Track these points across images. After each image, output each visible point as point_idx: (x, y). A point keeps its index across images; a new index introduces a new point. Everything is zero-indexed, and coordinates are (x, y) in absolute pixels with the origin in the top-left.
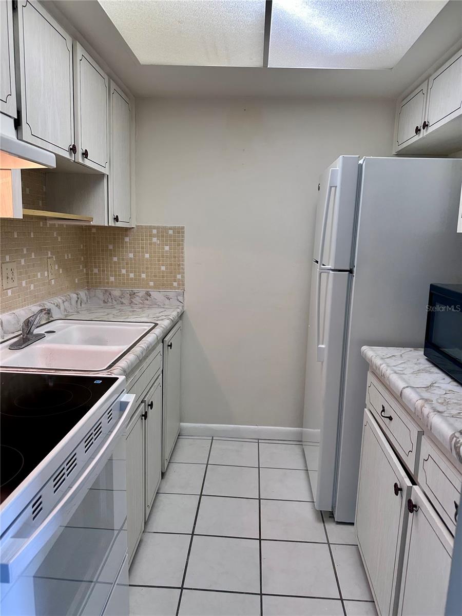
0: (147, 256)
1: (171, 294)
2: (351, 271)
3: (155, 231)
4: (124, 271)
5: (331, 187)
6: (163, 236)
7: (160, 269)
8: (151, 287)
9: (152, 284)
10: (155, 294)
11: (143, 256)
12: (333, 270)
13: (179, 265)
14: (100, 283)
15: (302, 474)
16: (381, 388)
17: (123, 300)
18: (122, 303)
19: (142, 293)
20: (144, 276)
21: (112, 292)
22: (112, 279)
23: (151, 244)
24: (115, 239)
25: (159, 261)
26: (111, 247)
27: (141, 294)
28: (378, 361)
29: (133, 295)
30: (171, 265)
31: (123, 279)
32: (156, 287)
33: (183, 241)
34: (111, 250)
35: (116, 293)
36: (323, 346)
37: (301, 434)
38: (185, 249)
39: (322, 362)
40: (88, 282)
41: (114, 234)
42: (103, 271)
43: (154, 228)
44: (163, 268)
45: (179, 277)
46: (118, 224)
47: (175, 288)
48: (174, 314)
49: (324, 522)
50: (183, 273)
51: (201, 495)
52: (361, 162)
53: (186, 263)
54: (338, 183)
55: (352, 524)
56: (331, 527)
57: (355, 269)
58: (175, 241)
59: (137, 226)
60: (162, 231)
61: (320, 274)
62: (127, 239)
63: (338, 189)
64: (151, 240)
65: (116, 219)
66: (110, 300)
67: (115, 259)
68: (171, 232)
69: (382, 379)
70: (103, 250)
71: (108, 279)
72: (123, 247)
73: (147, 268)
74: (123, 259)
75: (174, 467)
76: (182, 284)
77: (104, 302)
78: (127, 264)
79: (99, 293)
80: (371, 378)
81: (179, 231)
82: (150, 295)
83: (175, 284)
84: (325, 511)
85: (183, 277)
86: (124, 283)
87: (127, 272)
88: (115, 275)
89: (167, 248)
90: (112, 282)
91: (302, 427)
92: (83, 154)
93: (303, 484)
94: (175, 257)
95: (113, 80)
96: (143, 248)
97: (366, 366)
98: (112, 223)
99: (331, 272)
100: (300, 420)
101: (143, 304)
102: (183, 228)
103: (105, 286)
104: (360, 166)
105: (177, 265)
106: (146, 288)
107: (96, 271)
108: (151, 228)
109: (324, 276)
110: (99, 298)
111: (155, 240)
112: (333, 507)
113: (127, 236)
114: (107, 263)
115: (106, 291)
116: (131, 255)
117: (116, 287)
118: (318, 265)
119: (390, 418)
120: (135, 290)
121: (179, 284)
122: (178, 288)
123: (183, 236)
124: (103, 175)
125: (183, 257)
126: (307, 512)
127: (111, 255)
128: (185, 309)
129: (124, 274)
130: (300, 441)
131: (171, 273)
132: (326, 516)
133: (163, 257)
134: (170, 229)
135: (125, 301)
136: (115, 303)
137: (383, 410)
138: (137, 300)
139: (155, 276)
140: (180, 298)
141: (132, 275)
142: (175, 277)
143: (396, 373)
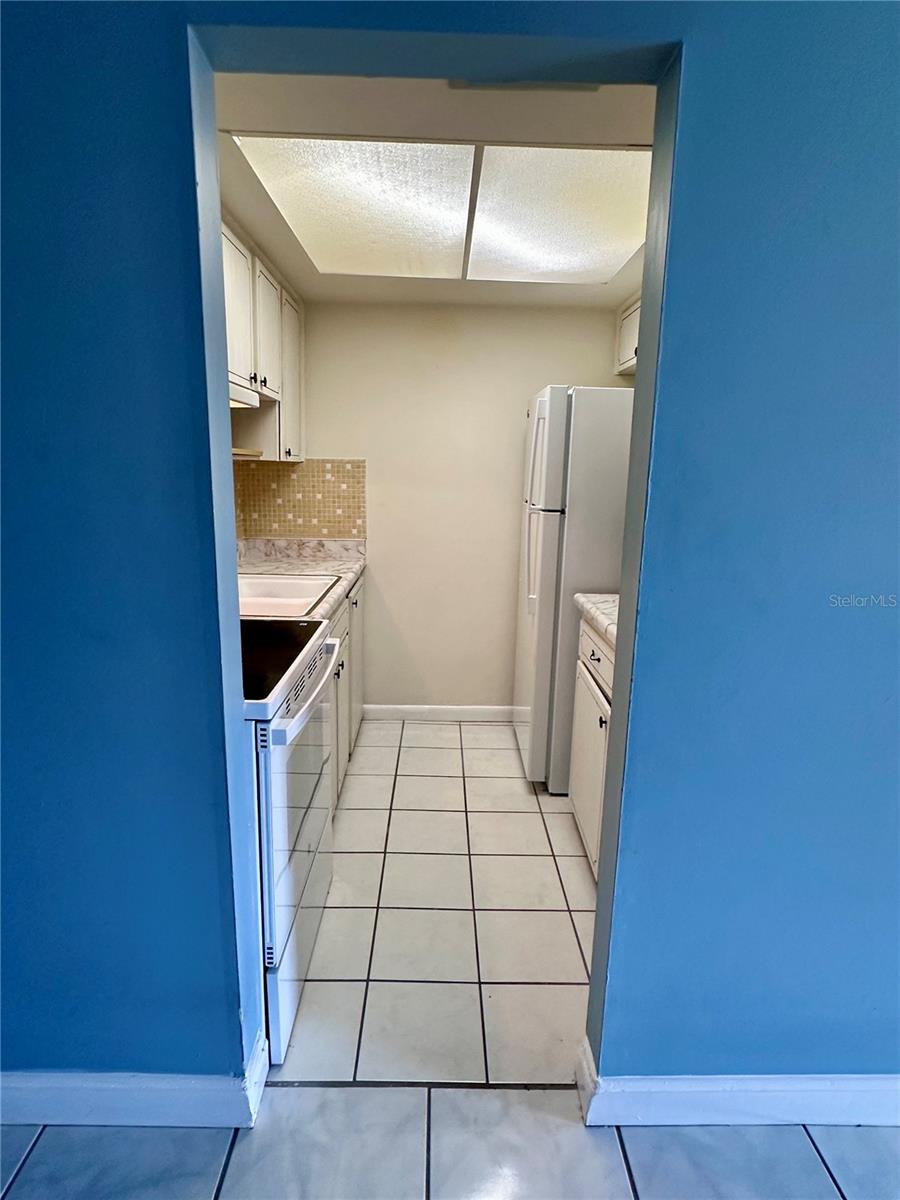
0: (319, 496)
1: (350, 543)
2: (563, 512)
3: (329, 466)
4: (290, 516)
5: (539, 419)
6: (338, 472)
7: (335, 512)
8: (325, 536)
9: (325, 531)
10: (330, 545)
11: (315, 497)
12: (543, 511)
13: (359, 508)
14: (260, 531)
15: (513, 754)
16: (592, 634)
17: (289, 552)
18: (288, 556)
19: (313, 543)
20: (315, 521)
21: (276, 543)
22: (275, 526)
23: (323, 482)
24: (279, 476)
25: (334, 502)
26: (274, 486)
27: (312, 545)
28: (588, 606)
29: (301, 545)
30: (349, 507)
31: (289, 526)
32: (330, 535)
33: (364, 477)
34: (274, 490)
35: (281, 543)
36: (534, 597)
37: (511, 713)
38: (367, 486)
39: (534, 615)
40: (245, 530)
41: (278, 471)
42: (265, 516)
43: (328, 461)
44: (339, 512)
45: (359, 522)
46: (290, 459)
47: (354, 536)
48: (357, 567)
49: (536, 794)
50: (365, 517)
51: (396, 775)
52: (570, 392)
53: (367, 505)
54: (547, 415)
55: (566, 795)
56: (545, 799)
57: (567, 510)
58: (354, 477)
59: (308, 460)
60: (338, 466)
61: (530, 515)
62: (294, 476)
63: (547, 420)
64: (324, 476)
65: (288, 453)
66: (273, 552)
67: (280, 501)
68: (349, 466)
69: (592, 623)
70: (264, 491)
71: (271, 526)
72: (289, 486)
73: (319, 512)
74: (289, 501)
75: (359, 750)
76: (362, 531)
77: (266, 555)
78: (294, 507)
79: (260, 543)
80: (583, 626)
81: (359, 465)
82: (323, 546)
83: (355, 531)
84: (537, 782)
85: (364, 522)
86: (290, 531)
87: (294, 516)
88: (280, 521)
89: (344, 486)
90: (276, 530)
91: (512, 704)
92: (262, 382)
93: (515, 763)
94: (354, 498)
95: (286, 291)
96: (314, 486)
97: (579, 614)
98: (283, 458)
99: (542, 513)
100: (511, 698)
101: (314, 556)
102: (364, 461)
103: (266, 535)
104: (571, 396)
105: (357, 507)
106: (319, 536)
107: (255, 516)
108: (324, 462)
109: (534, 516)
110: (260, 551)
111: (329, 476)
112: (547, 778)
113: (293, 472)
114: (269, 506)
115: (269, 541)
116: (299, 496)
117: (281, 535)
118: (527, 504)
119: (599, 660)
120: (305, 539)
121: (359, 532)
122: (359, 537)
123: (364, 472)
124: (275, 401)
125: (364, 497)
126: (520, 787)
127: (274, 496)
128: (367, 562)
129: (289, 521)
130: (510, 722)
131: (349, 517)
132: (539, 788)
133: (339, 497)
134: (348, 462)
135: (293, 554)
136: (279, 556)
137: (593, 655)
138: (307, 552)
139: (329, 522)
140: (361, 549)
141: (300, 521)
142: (355, 522)
143: (603, 613)
